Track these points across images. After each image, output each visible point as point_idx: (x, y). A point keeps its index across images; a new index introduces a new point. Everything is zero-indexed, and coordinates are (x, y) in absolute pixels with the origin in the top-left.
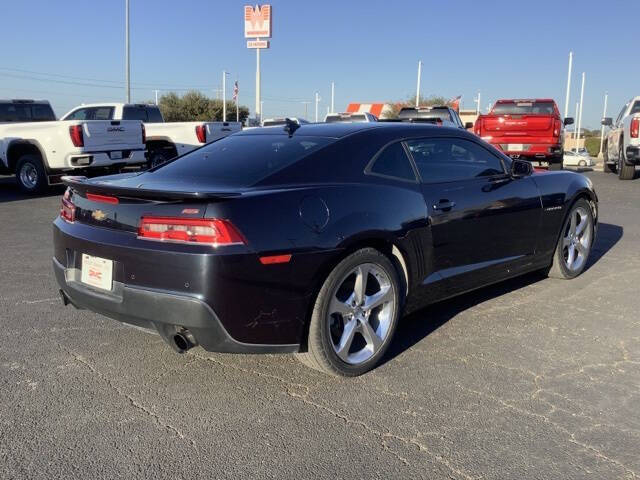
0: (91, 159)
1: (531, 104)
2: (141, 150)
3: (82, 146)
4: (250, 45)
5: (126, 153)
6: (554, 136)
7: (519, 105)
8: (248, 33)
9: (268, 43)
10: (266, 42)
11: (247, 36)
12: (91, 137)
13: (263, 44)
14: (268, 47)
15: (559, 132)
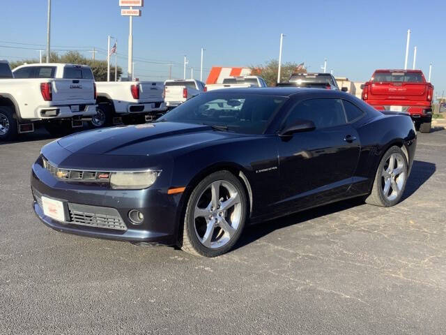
0: (58, 111)
1: (403, 74)
2: (92, 104)
3: (51, 100)
4: (124, 12)
5: (82, 107)
6: (428, 100)
7: (393, 74)
8: (122, 2)
9: (140, 11)
10: (138, 10)
11: (121, 5)
12: (58, 93)
13: (135, 12)
14: (140, 15)
15: (431, 98)
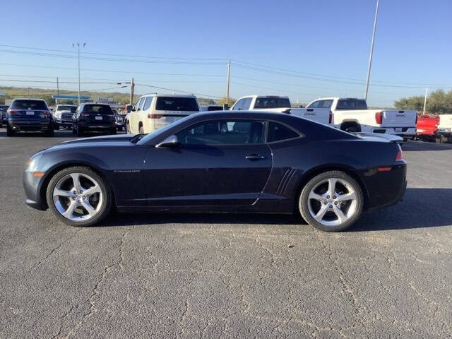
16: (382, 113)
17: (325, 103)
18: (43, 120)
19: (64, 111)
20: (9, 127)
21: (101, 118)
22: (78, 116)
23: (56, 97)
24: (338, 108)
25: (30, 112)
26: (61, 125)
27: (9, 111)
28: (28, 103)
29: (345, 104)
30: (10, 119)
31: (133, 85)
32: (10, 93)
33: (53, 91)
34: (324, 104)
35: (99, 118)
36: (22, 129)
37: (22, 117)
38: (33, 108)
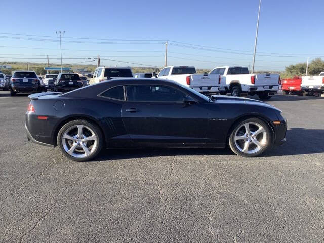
12: (194, 81)
16: (254, 76)
17: (221, 70)
18: (34, 85)
19: (50, 79)
20: (12, 91)
21: (72, 83)
22: (58, 82)
23: (47, 68)
24: (228, 74)
25: (25, 80)
26: (48, 88)
27: (12, 79)
28: (25, 74)
29: (234, 71)
30: (12, 85)
31: (99, 59)
32: (15, 66)
33: (45, 64)
34: (219, 72)
35: (71, 83)
36: (20, 91)
37: (20, 83)
38: (27, 77)
